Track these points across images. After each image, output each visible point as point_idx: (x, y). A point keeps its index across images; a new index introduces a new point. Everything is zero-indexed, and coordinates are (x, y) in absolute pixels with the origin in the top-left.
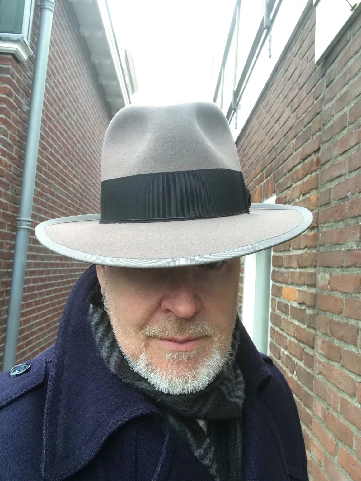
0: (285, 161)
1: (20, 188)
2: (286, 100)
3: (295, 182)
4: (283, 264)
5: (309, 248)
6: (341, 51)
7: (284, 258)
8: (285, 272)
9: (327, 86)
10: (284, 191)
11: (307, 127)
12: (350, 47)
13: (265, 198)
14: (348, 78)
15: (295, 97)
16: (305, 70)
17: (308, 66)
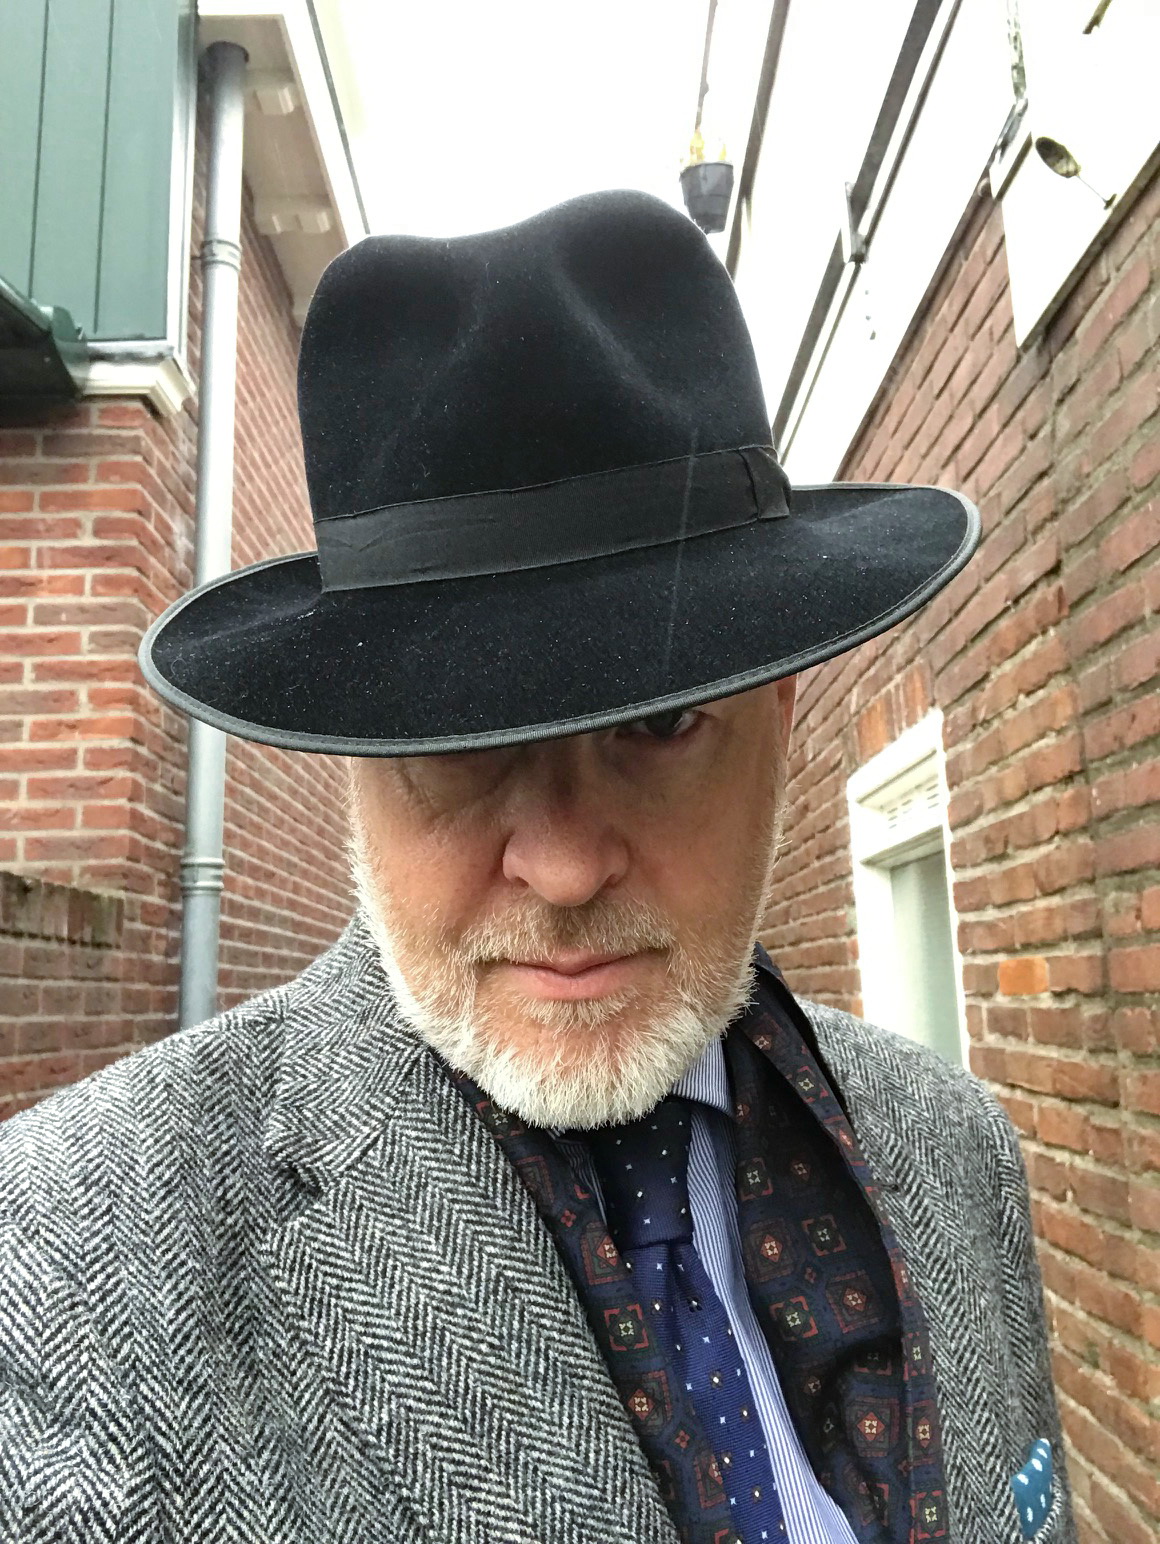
0: (957, 613)
1: (182, 774)
2: (936, 449)
3: (999, 665)
4: (990, 896)
5: (1065, 835)
6: (1087, 309)
7: (992, 880)
8: (1001, 918)
9: (1061, 401)
10: (964, 694)
11: (1014, 514)
12: (1112, 297)
13: (904, 724)
14: (1117, 376)
15: (964, 439)
16: (985, 364)
17: (996, 352)
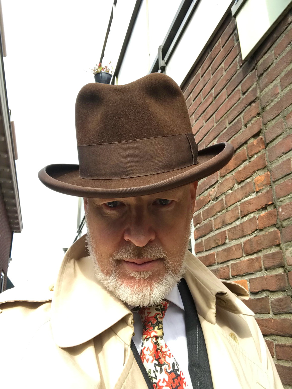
3: (223, 177)
4: (215, 261)
5: (261, 230)
6: (278, 37)
7: (217, 254)
8: (221, 268)
10: (204, 191)
11: (235, 121)
15: (208, 107)
16: (220, 78)
17: (224, 73)
